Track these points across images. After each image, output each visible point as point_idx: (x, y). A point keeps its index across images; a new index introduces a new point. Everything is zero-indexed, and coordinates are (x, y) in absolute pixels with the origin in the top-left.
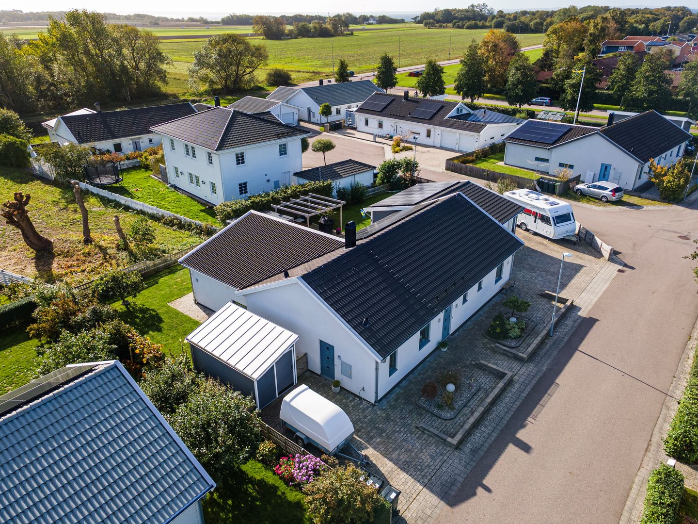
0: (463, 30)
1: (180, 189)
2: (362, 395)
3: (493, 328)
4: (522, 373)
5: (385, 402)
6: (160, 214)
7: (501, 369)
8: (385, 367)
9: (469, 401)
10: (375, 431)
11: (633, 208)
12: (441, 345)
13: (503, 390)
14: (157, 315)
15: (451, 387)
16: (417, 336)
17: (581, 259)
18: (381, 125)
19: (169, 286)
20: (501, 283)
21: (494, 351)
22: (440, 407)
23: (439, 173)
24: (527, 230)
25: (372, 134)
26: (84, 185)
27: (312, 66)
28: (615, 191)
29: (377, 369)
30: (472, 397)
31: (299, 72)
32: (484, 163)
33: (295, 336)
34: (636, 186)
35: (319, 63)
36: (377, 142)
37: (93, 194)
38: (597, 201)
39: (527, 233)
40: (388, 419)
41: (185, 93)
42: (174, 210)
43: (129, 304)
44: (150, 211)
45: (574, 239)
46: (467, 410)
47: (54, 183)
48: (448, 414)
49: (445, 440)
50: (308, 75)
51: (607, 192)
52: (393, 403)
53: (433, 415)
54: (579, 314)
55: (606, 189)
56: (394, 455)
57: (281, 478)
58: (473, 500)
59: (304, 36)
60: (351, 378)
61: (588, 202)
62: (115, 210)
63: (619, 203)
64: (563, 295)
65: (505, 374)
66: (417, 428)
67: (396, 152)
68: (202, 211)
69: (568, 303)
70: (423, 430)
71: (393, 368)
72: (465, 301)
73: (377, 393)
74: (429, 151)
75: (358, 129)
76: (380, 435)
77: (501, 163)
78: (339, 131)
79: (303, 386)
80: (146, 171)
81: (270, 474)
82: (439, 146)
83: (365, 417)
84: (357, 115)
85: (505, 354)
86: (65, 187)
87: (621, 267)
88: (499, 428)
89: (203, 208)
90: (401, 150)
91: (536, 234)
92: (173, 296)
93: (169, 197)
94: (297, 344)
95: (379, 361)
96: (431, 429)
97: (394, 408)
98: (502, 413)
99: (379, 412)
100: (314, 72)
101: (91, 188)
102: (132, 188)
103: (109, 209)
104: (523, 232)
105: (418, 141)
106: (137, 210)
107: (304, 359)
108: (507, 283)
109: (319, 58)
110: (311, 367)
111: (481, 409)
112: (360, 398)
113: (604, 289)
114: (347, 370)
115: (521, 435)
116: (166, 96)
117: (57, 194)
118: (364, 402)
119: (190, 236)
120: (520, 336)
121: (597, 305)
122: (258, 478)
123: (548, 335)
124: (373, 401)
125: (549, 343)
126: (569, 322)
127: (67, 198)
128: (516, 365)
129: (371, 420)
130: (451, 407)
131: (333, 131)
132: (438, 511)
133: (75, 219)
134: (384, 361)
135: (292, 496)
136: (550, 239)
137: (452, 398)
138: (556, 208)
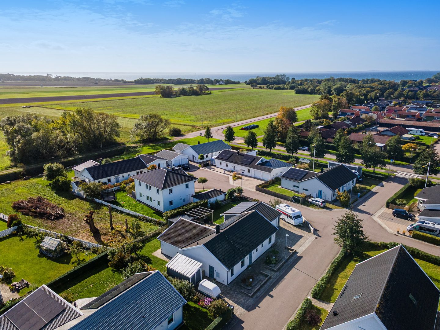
0: (272, 90)
1: (141, 202)
2: (223, 283)
3: (266, 260)
4: (274, 275)
5: (230, 285)
6: (137, 215)
7: (268, 274)
8: (230, 273)
9: (257, 284)
10: (227, 293)
11: (329, 210)
12: (249, 266)
13: (267, 281)
14: (149, 258)
15: (251, 280)
16: (240, 263)
17: (303, 233)
18: (227, 166)
19: (150, 247)
20: (271, 244)
21: (266, 268)
22: (247, 286)
23: (253, 192)
24: (285, 221)
25: (224, 169)
26: (100, 201)
27: (190, 120)
28: (322, 203)
29: (227, 274)
30: (258, 283)
31: (184, 125)
32: (272, 187)
33: (201, 264)
34: (332, 200)
35: (194, 117)
36: (226, 174)
37: (105, 206)
38: (316, 206)
39: (285, 222)
40: (231, 289)
41: (128, 142)
42: (142, 213)
43: (137, 254)
44: (132, 214)
45: (302, 225)
46: (255, 287)
47: (85, 199)
48: (249, 288)
49: (248, 295)
50: (189, 128)
51: (319, 203)
52: (233, 285)
53: (245, 288)
54: (297, 255)
55: (319, 202)
56: (233, 299)
57: (200, 306)
58: (255, 310)
59: (184, 95)
60: (219, 277)
61: (312, 207)
62: (116, 213)
63: (325, 207)
64: (293, 248)
65: (268, 275)
66: (240, 292)
67: (234, 180)
68: (154, 213)
69: (294, 251)
70: (242, 292)
71: (232, 274)
72: (257, 251)
73: (227, 282)
74: (249, 180)
75: (217, 166)
76: (229, 294)
77: (280, 187)
78: (207, 167)
79: (205, 279)
80: (124, 192)
81: (197, 305)
82: (253, 177)
83: (224, 289)
84: (216, 160)
85: (270, 269)
86: (92, 202)
87: (316, 237)
88: (265, 291)
89: (154, 211)
90: (237, 179)
91: (288, 223)
92: (152, 251)
93: (138, 206)
94: (202, 266)
95: (228, 271)
96: (244, 292)
97: (233, 286)
98: (266, 287)
99: (228, 288)
100: (192, 126)
101: (104, 202)
102: (120, 202)
103: (113, 212)
104: (284, 222)
105: (244, 174)
106: (126, 213)
107: (204, 272)
108: (273, 244)
109: (194, 114)
110: (206, 275)
111: (260, 286)
112: (222, 284)
113: (308, 245)
114: (218, 275)
115: (271, 293)
116: (118, 144)
117: (88, 205)
118: (223, 285)
119: (152, 225)
120: (276, 263)
121: (304, 252)
122: (194, 306)
123: (285, 263)
124: (226, 284)
125: (285, 265)
126: (293, 258)
127: (93, 207)
128: (273, 273)
129: (226, 290)
130: (251, 286)
131: (205, 167)
132: (245, 313)
133: (101, 217)
134: (229, 271)
135: (204, 310)
136: (293, 225)
137: (251, 283)
138: (294, 213)
